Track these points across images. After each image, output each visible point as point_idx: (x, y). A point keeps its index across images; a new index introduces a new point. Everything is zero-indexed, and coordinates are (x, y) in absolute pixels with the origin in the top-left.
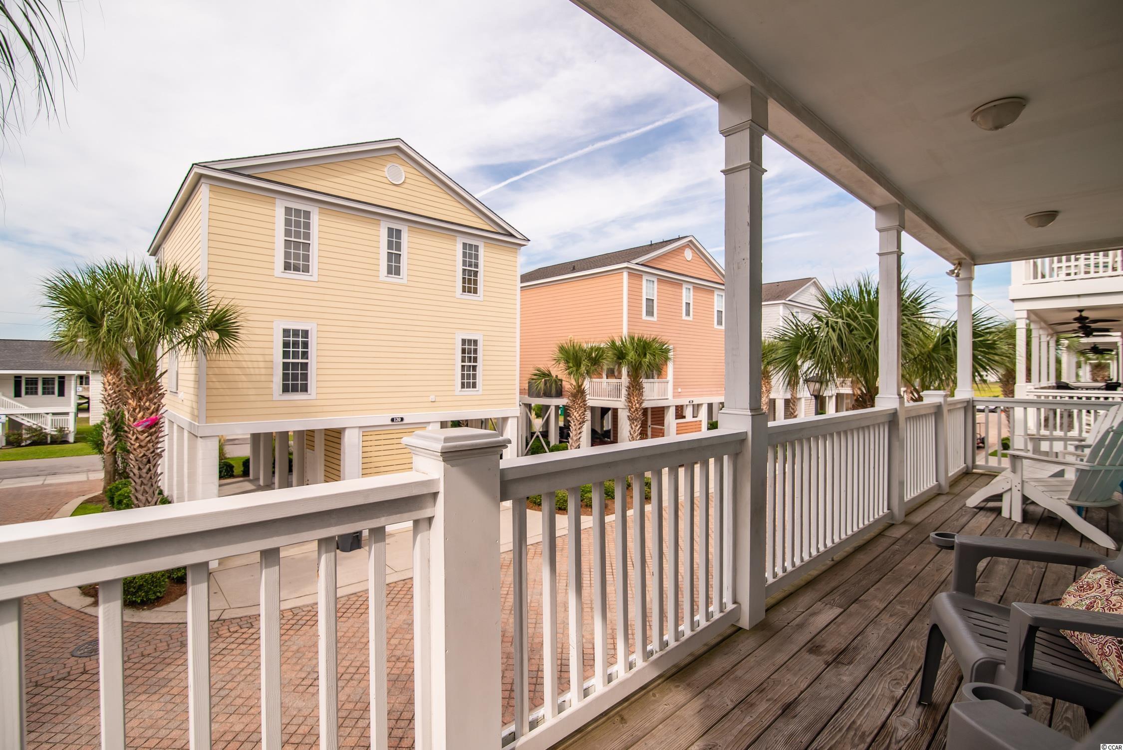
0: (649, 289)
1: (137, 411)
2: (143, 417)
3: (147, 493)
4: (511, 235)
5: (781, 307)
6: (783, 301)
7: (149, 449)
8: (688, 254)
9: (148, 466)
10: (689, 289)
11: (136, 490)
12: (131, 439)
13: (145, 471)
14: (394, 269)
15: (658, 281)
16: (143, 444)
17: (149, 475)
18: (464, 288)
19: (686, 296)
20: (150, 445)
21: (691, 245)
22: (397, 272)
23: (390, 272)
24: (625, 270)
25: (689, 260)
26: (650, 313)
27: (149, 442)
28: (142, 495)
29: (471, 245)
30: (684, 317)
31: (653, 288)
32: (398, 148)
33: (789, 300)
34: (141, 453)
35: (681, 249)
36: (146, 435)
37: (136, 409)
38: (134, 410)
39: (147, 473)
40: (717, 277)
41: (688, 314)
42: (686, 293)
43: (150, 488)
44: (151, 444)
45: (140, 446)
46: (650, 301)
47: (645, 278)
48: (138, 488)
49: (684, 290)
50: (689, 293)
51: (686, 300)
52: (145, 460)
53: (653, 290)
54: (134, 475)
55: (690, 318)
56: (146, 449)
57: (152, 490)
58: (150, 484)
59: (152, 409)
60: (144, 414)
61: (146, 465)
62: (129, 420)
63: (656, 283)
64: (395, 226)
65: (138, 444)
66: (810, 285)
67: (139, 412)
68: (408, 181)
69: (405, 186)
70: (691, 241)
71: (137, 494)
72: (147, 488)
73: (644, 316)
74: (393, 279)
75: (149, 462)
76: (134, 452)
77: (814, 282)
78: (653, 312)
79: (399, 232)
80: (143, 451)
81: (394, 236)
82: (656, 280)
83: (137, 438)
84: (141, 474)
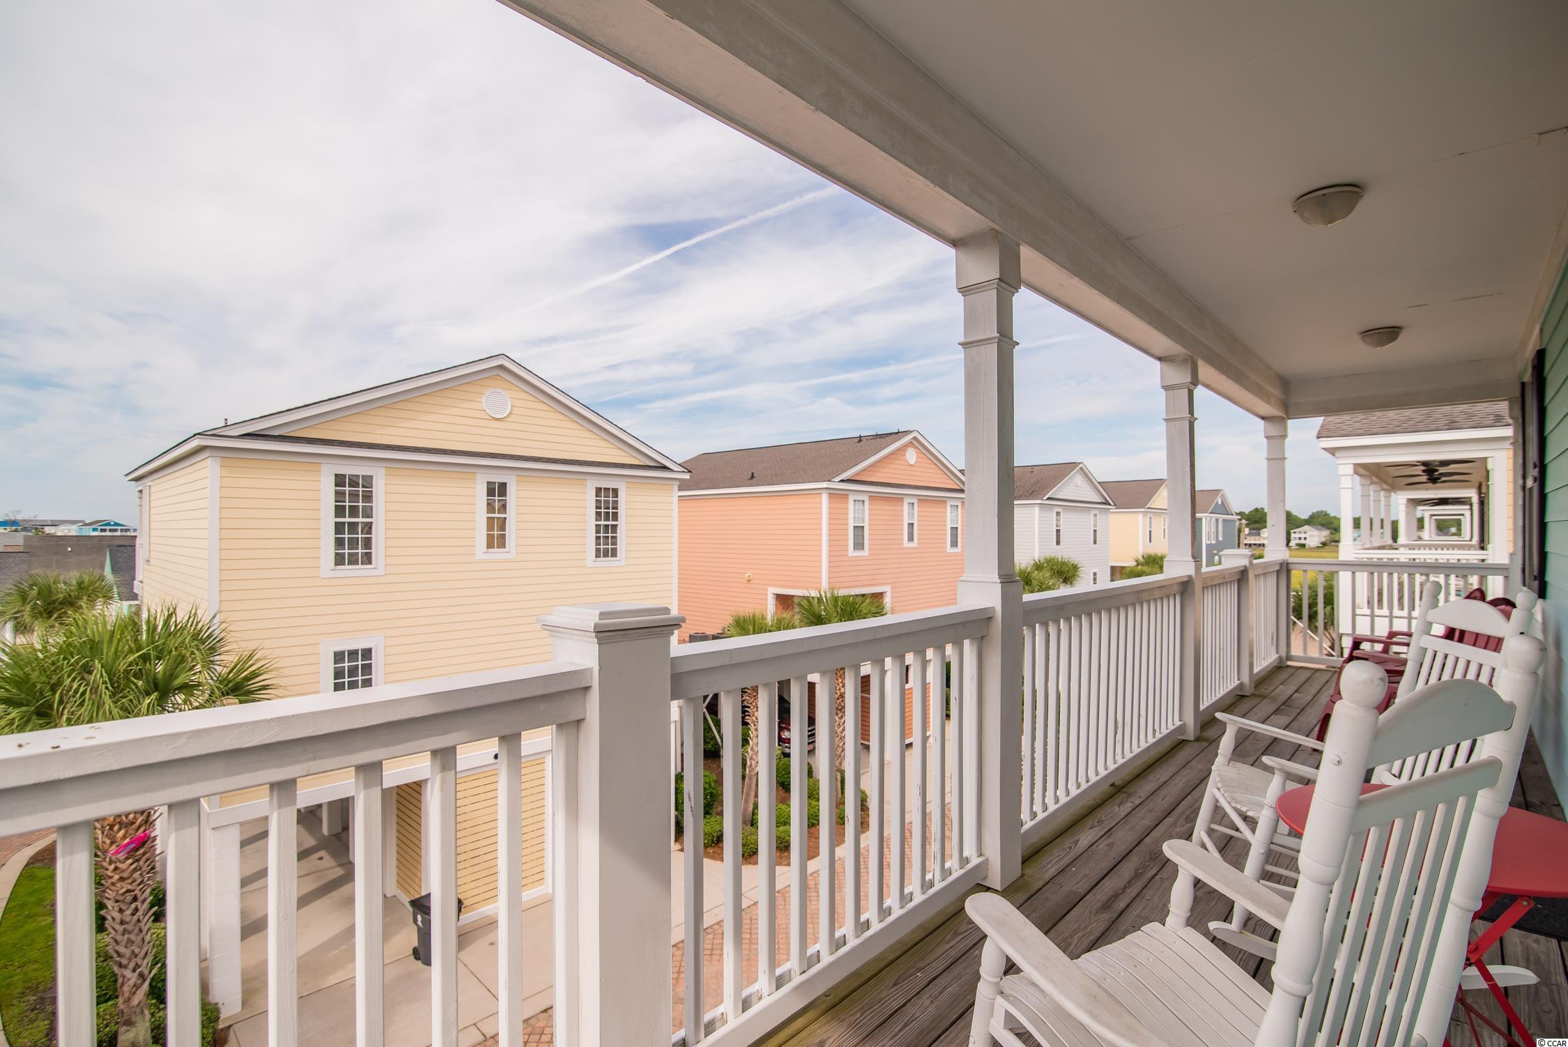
0: (858, 511)
1: (116, 828)
2: (124, 837)
3: (133, 942)
4: (665, 468)
5: (1037, 509)
6: (1039, 502)
7: (134, 881)
8: (911, 456)
9: (133, 906)
10: (913, 504)
11: (116, 941)
12: (107, 870)
13: (129, 912)
14: (497, 538)
15: (870, 499)
16: (125, 875)
17: (135, 918)
18: (598, 550)
19: (909, 513)
20: (137, 875)
21: (916, 443)
22: (502, 542)
23: (490, 545)
24: (825, 491)
25: (911, 463)
26: (859, 545)
27: (135, 870)
28: (126, 947)
29: (607, 489)
30: (906, 543)
31: (863, 510)
32: (501, 367)
33: (1049, 499)
34: (122, 888)
35: (903, 449)
36: (130, 861)
37: (114, 825)
38: (111, 827)
39: (133, 914)
40: (951, 482)
41: (911, 539)
42: (909, 509)
43: (137, 935)
44: (139, 872)
45: (122, 879)
46: (859, 530)
47: (852, 498)
48: (119, 938)
49: (906, 507)
50: (913, 509)
51: (909, 519)
52: (129, 898)
53: (863, 513)
54: (113, 919)
55: (914, 544)
56: (130, 881)
57: (140, 938)
58: (136, 930)
59: (139, 821)
60: (126, 832)
61: (131, 903)
62: (104, 842)
63: (867, 504)
64: (498, 478)
65: (117, 877)
66: (1076, 473)
67: (120, 830)
68: (516, 411)
69: (512, 418)
70: (915, 438)
71: (117, 948)
72: (132, 937)
73: (851, 552)
74: (497, 553)
75: (135, 899)
76: (113, 888)
77: (1081, 468)
78: (863, 544)
79: (503, 486)
80: (126, 886)
81: (497, 491)
82: (866, 498)
83: (116, 868)
84: (124, 918)
